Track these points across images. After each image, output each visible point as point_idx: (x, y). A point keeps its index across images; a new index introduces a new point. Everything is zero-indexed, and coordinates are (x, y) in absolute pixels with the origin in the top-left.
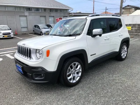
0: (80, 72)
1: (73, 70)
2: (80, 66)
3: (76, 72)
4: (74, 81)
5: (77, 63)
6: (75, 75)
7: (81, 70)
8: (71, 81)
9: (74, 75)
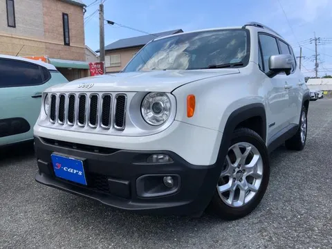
0: (258, 177)
1: (236, 165)
2: (259, 159)
3: (246, 174)
4: (239, 203)
5: (249, 148)
6: (241, 184)
7: (260, 172)
8: (229, 201)
9: (237, 182)
